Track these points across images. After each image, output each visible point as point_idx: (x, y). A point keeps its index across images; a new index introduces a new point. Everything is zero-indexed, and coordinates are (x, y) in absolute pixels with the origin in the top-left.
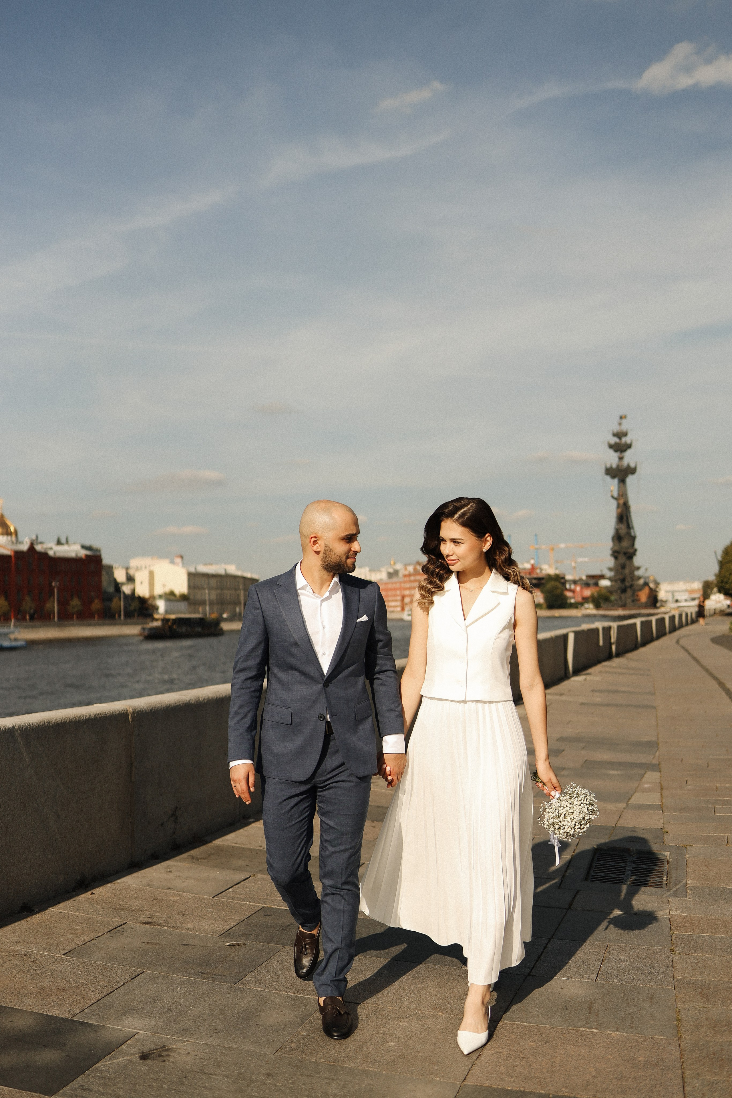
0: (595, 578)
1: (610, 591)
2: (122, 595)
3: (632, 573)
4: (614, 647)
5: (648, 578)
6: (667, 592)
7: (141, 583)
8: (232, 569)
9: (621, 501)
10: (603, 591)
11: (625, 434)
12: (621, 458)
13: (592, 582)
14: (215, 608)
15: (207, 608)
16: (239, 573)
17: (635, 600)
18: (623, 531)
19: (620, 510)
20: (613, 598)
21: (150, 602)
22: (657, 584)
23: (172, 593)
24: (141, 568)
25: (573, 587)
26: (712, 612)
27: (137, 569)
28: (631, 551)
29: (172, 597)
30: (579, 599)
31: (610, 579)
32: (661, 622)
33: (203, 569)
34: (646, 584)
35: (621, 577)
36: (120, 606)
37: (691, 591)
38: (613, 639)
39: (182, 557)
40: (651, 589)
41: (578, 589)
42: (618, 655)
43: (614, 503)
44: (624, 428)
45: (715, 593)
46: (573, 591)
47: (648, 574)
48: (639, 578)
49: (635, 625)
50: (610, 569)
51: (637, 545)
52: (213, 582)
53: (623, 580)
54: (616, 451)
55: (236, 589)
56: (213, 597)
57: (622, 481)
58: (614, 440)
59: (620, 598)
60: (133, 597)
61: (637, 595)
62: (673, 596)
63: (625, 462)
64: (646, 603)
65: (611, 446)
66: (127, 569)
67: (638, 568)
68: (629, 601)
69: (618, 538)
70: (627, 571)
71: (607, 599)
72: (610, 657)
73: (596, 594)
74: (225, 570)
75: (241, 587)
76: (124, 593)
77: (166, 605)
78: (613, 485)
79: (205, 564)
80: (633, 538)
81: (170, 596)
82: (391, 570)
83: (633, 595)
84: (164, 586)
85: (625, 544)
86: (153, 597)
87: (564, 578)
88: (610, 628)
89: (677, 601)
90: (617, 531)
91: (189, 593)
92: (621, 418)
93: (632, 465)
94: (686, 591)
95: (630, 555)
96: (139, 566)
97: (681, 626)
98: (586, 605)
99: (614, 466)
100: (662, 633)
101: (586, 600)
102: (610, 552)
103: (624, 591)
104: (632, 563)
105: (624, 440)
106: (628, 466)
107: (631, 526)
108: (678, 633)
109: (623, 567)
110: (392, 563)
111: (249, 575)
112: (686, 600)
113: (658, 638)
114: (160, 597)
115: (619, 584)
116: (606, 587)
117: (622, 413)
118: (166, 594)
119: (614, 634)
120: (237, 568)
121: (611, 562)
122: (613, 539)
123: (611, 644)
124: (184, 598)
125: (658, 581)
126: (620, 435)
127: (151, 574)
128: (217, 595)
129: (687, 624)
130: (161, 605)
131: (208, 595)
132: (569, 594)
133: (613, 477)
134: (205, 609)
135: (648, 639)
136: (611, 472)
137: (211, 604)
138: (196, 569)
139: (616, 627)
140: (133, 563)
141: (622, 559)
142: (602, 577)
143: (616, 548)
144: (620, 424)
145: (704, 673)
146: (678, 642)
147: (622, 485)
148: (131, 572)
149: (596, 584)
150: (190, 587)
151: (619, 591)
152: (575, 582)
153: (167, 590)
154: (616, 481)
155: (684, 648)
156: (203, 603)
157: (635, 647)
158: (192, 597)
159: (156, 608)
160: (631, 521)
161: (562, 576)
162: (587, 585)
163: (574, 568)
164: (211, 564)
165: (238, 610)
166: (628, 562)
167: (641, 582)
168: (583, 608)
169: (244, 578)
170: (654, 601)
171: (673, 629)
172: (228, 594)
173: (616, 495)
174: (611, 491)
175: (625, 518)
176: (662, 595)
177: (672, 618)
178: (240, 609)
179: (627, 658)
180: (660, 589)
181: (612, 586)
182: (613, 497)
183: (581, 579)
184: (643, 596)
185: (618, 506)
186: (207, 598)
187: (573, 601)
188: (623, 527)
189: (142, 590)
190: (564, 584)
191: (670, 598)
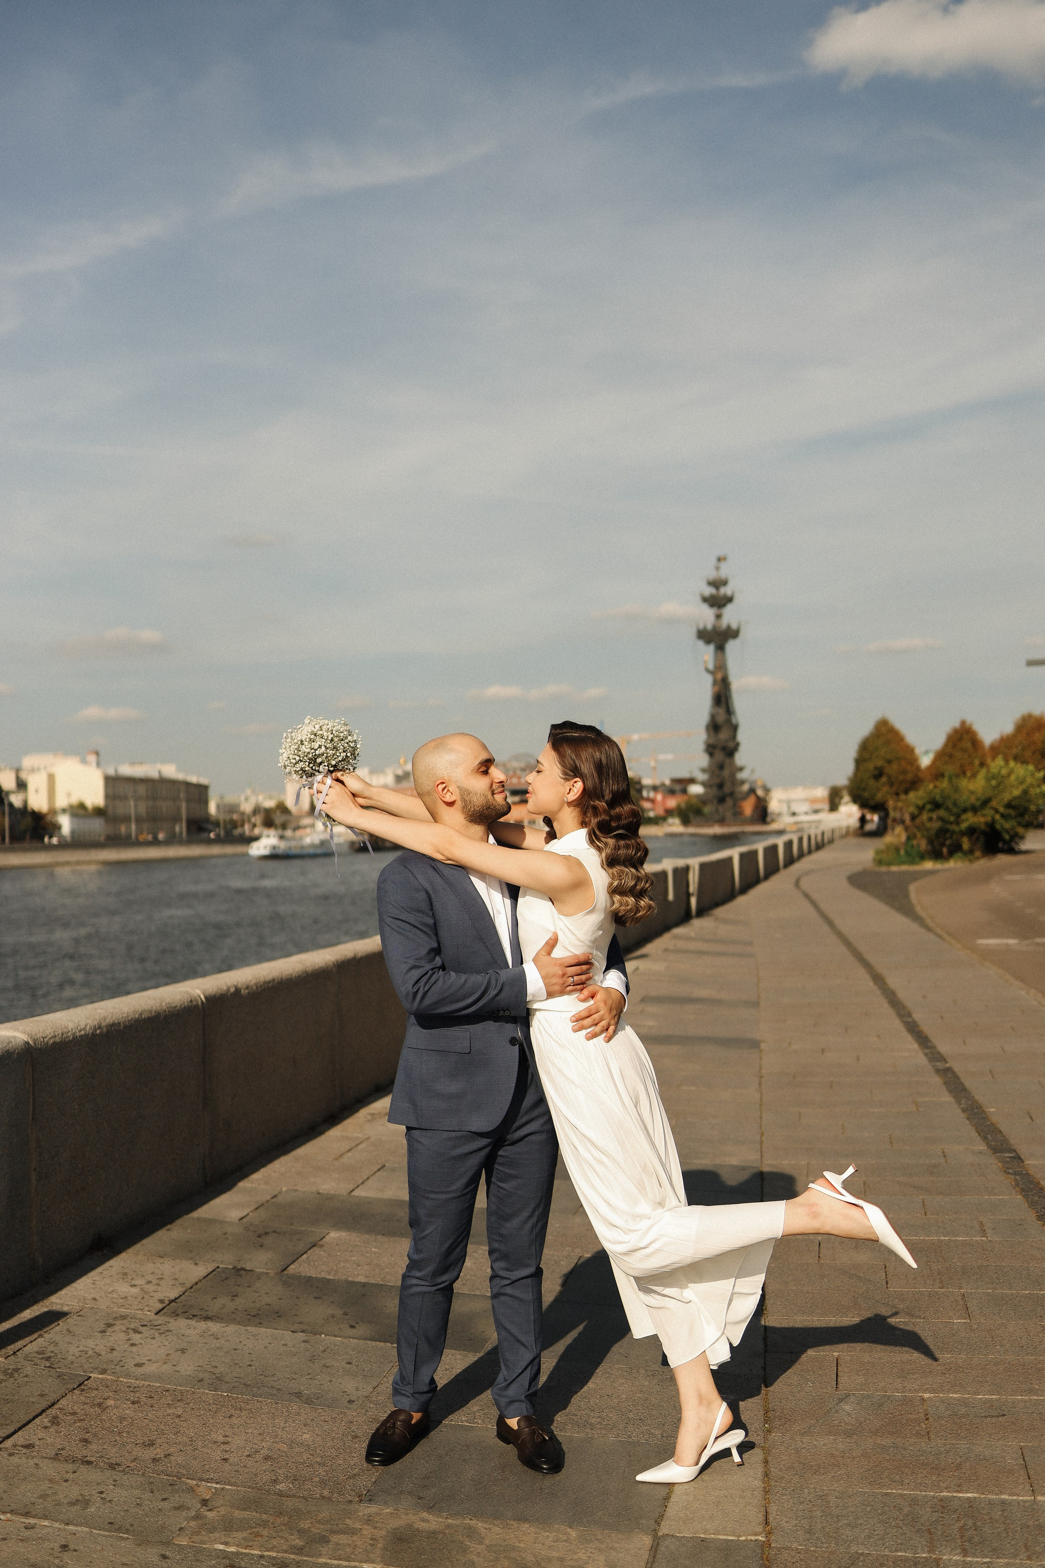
0: (683, 783)
1: (703, 800)
2: (7, 809)
3: (733, 775)
4: (693, 901)
5: (755, 782)
6: (780, 801)
7: (37, 791)
8: (170, 771)
9: (719, 676)
10: (694, 801)
11: (725, 583)
12: (719, 617)
13: (678, 787)
14: (145, 826)
15: (133, 827)
16: (180, 776)
17: (737, 813)
18: (721, 717)
19: (717, 688)
20: (707, 810)
21: (49, 818)
22: (767, 790)
23: (82, 806)
24: (39, 769)
25: (652, 795)
26: (844, 832)
27: (33, 770)
28: (731, 745)
29: (81, 812)
30: (660, 811)
31: (704, 784)
32: (771, 851)
33: (126, 770)
34: (752, 791)
35: (716, 781)
36: (4, 825)
37: (813, 801)
38: (693, 887)
39: (97, 753)
40: (758, 798)
41: (659, 797)
42: (702, 912)
43: (708, 680)
44: (723, 573)
45: (846, 803)
46: (653, 801)
47: (755, 777)
48: (743, 782)
49: (730, 860)
50: (704, 771)
51: (741, 736)
52: (142, 790)
53: (720, 786)
54: (712, 605)
55: (175, 799)
56: (142, 809)
57: (720, 648)
58: (709, 591)
59: (717, 811)
60: (25, 811)
61: (740, 807)
62: (789, 807)
63: (724, 622)
64: (752, 817)
65: (705, 600)
66: (18, 771)
67: (741, 769)
68: (729, 815)
69: (714, 727)
70: (726, 773)
71: (698, 812)
72: (686, 917)
73: (683, 805)
74: (160, 772)
75: (182, 796)
76: (11, 805)
77: (72, 823)
78: (707, 653)
79: (133, 764)
80: (735, 728)
81: (79, 810)
82: (400, 772)
83: (734, 805)
84: (69, 795)
85: (723, 735)
86: (53, 812)
87: (639, 782)
88: (687, 869)
89: (794, 814)
90: (713, 717)
91: (106, 806)
92: (719, 560)
93: (734, 626)
94: (806, 800)
95: (730, 751)
96: (36, 767)
97: (801, 855)
98: (670, 820)
99: (709, 627)
100: (772, 869)
101: (669, 813)
102: (702, 746)
103: (722, 800)
104: (732, 762)
105: (723, 591)
106: (729, 627)
107: (731, 709)
108: (797, 867)
109: (721, 767)
110: (402, 761)
111: (194, 779)
112: (806, 813)
113: (767, 876)
114: (64, 811)
115: (714, 791)
116: (698, 796)
117: (721, 553)
118: (71, 807)
119: (694, 878)
120: (179, 769)
121: (704, 760)
122: (708, 728)
123: (688, 895)
124: (99, 812)
125: (769, 785)
126: (717, 584)
127: (51, 778)
128: (147, 808)
129: (810, 852)
130: (66, 824)
131: (131, 807)
132: (646, 805)
133: (708, 642)
134: (130, 828)
135: (751, 880)
136: (705, 636)
137: (139, 820)
138: (116, 770)
139: (697, 868)
140: (27, 762)
141: (720, 756)
142: (692, 781)
143: (711, 741)
144: (717, 568)
145: (843, 950)
146: (797, 884)
147: (719, 653)
148: (23, 775)
149: (684, 791)
150: (107, 797)
151: (715, 802)
152: (655, 788)
153: (74, 800)
154: (711, 648)
155: (807, 896)
156: (126, 819)
157: (731, 896)
158: (110, 811)
159: (57, 827)
160: (732, 704)
161: (636, 780)
162: (671, 792)
163: (654, 768)
164: (141, 763)
165: (177, 829)
166: (727, 761)
167: (746, 787)
168: (665, 824)
169: (187, 784)
170: (762, 814)
171: (790, 861)
172: (165, 806)
173: (711, 666)
174: (705, 662)
175: (723, 699)
176: (774, 806)
177: (789, 844)
178: (181, 828)
179: (717, 919)
180: (770, 799)
181: (705, 794)
182: (707, 670)
183: (663, 785)
184: (748, 807)
185: (715, 683)
186: (133, 811)
187: (651, 814)
188: (721, 711)
189: (38, 801)
190: (640, 791)
191: (784, 809)
